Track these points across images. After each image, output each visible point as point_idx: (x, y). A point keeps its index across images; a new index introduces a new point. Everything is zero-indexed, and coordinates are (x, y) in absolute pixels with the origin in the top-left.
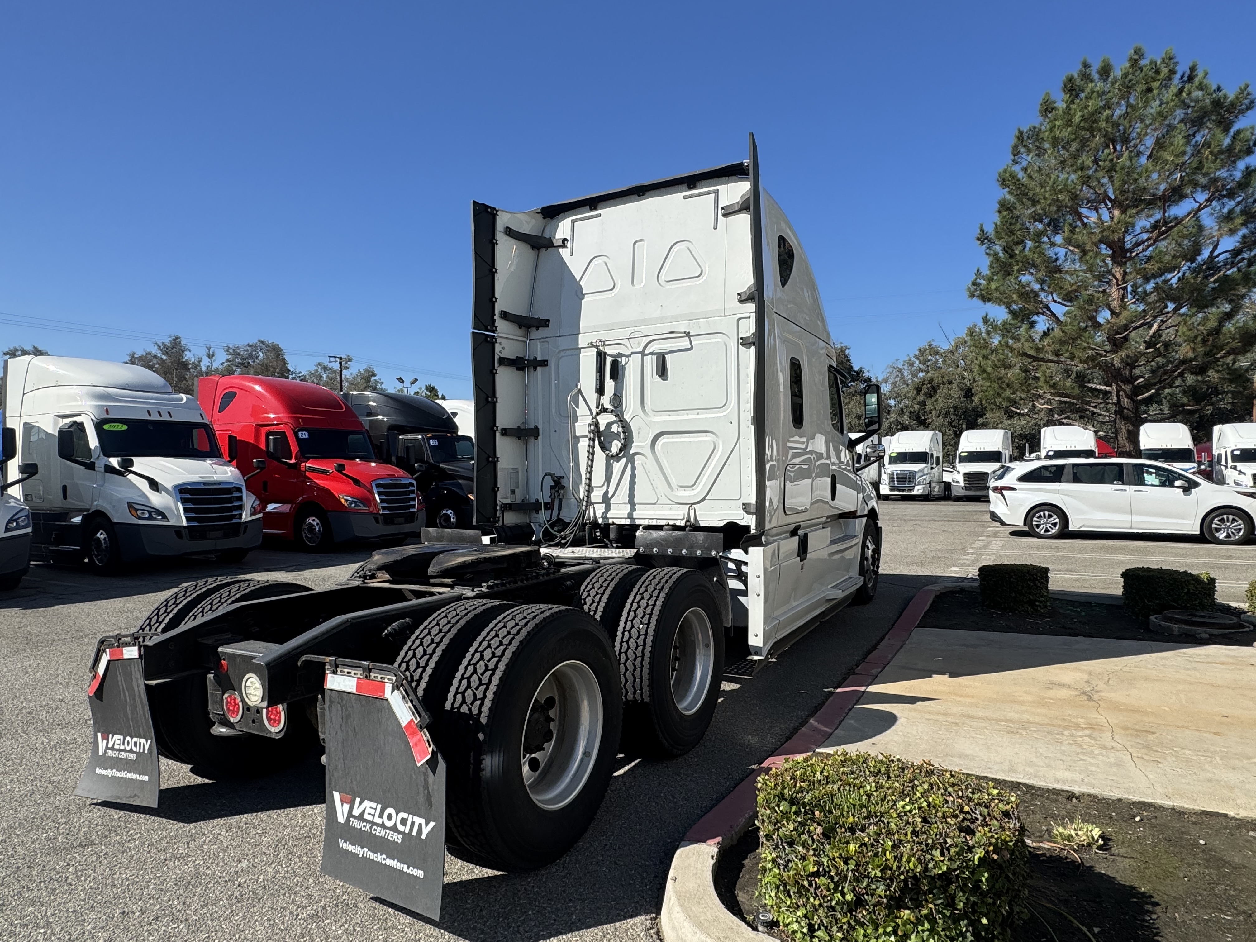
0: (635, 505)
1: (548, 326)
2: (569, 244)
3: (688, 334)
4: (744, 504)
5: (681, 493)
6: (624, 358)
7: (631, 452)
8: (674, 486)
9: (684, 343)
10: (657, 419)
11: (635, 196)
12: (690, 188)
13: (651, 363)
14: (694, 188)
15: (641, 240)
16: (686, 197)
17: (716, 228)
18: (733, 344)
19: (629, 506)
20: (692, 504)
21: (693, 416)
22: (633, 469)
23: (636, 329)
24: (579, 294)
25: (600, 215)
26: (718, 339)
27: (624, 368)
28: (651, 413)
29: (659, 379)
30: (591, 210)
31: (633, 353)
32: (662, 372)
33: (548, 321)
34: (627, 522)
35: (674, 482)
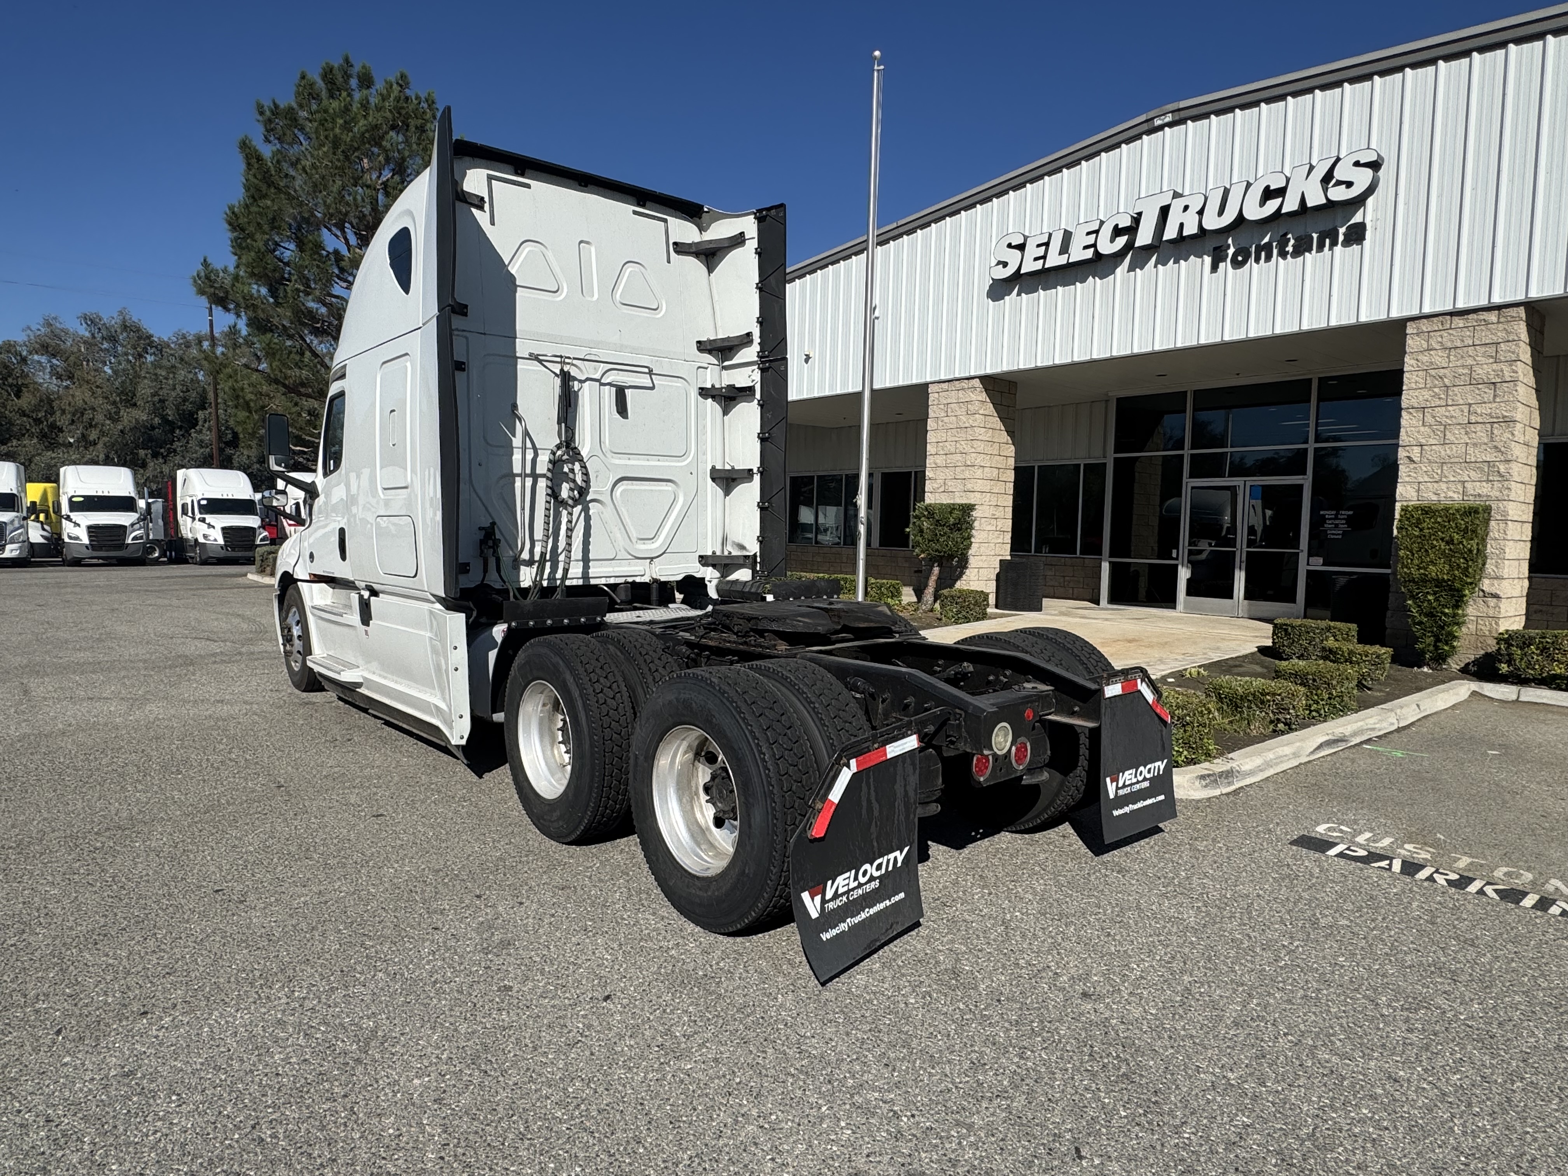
0: (589, 561)
1: (466, 315)
2: (487, 207)
3: (650, 373)
4: (701, 557)
5: (641, 546)
6: (576, 383)
7: (588, 498)
8: (634, 540)
9: (645, 381)
10: (617, 462)
11: (576, 184)
12: (639, 205)
13: (609, 394)
14: (643, 206)
15: (588, 243)
16: (635, 213)
17: (669, 262)
18: (694, 393)
19: (581, 563)
20: (652, 559)
21: (653, 463)
22: (588, 519)
23: (594, 351)
24: (510, 284)
25: (528, 186)
26: (679, 383)
27: (576, 394)
28: (609, 455)
29: (618, 416)
30: (516, 173)
31: (588, 379)
32: (622, 408)
33: (466, 306)
34: (580, 582)
35: (634, 535)
